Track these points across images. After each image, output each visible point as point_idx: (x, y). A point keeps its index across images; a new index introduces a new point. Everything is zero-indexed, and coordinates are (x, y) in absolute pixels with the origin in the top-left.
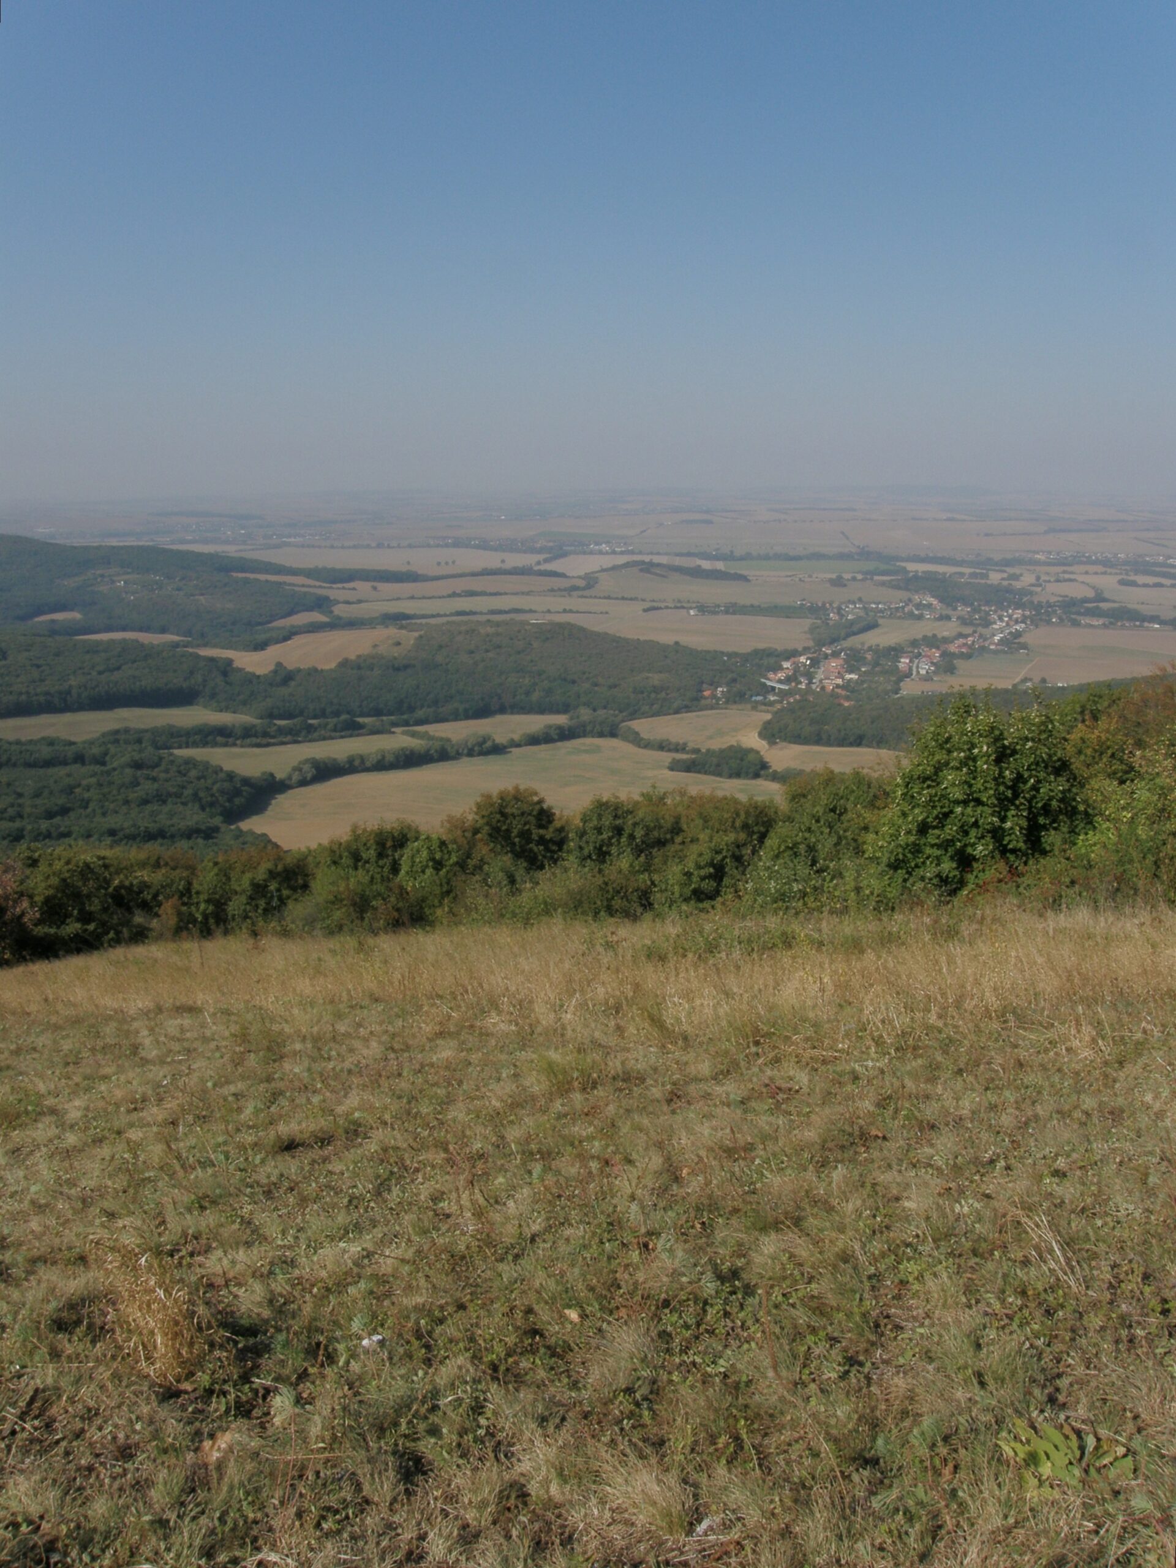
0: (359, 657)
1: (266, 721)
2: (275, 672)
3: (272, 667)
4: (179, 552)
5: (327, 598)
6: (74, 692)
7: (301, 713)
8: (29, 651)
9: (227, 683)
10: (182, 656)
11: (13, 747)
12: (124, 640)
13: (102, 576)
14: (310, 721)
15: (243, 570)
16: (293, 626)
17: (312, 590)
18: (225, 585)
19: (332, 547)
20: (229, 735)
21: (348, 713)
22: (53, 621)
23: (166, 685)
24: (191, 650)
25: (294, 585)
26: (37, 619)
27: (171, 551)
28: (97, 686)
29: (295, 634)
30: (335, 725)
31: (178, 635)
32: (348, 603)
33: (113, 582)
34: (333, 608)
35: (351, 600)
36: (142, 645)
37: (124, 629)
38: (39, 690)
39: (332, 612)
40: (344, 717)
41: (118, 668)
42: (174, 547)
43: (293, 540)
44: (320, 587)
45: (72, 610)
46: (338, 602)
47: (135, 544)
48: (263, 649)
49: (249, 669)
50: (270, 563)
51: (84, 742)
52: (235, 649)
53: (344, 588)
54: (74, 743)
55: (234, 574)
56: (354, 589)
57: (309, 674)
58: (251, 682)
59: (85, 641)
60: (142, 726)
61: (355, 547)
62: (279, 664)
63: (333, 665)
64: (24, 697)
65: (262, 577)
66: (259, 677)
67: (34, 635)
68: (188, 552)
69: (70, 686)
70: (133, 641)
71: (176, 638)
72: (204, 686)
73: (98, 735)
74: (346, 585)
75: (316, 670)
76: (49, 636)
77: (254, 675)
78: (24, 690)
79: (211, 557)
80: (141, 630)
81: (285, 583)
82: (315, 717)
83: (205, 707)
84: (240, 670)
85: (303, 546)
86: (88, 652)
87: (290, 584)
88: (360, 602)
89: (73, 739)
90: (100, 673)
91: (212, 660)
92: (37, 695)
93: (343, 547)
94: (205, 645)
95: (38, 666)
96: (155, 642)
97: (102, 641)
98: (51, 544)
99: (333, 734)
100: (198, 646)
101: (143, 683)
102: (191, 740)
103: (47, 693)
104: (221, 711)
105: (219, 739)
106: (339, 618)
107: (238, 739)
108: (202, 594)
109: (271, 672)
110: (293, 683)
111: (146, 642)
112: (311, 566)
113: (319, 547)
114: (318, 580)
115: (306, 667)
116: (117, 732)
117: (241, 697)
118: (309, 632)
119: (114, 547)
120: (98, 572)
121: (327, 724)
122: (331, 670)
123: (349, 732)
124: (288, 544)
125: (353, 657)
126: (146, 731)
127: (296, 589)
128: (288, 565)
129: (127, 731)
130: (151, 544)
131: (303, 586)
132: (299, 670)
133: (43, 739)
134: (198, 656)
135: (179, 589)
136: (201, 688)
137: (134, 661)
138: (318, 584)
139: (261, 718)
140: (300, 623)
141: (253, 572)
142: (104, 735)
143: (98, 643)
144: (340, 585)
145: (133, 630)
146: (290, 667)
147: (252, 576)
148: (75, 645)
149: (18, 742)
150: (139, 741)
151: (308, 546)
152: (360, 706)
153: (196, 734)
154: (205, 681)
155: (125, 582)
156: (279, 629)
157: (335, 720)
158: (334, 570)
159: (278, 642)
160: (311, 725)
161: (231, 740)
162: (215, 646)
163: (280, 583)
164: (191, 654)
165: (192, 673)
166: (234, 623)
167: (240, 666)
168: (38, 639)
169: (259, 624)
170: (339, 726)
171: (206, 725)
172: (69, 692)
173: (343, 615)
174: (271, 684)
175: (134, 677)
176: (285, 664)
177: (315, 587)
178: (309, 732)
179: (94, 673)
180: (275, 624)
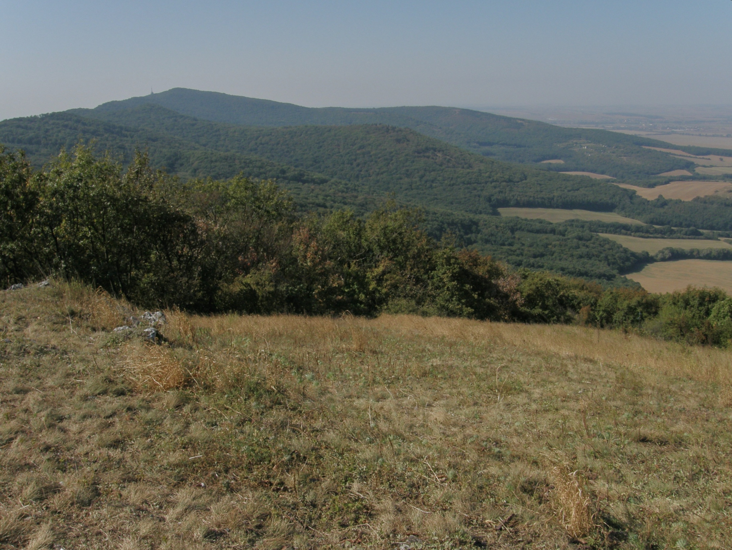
0: (706, 196)
1: (649, 225)
2: (658, 200)
3: (656, 197)
4: (616, 133)
5: (693, 163)
6: (555, 199)
7: (669, 223)
8: (537, 177)
9: (631, 202)
10: (611, 187)
11: (524, 222)
12: (583, 176)
13: (576, 143)
14: (673, 228)
15: (648, 145)
16: (671, 177)
17: (685, 158)
18: (638, 152)
19: (700, 135)
20: (628, 230)
21: (695, 226)
22: (550, 164)
23: (600, 200)
24: (615, 184)
25: (675, 155)
26: (542, 162)
28: (566, 197)
29: (672, 180)
30: (686, 232)
32: (704, 166)
33: (581, 146)
34: (695, 169)
35: (706, 165)
36: (591, 179)
37: (583, 170)
38: (539, 196)
39: (694, 171)
40: (692, 228)
41: (578, 190)
42: (614, 131)
43: (678, 130)
44: (690, 157)
45: (560, 159)
46: (698, 166)
48: (653, 187)
49: (644, 197)
50: (664, 142)
51: (556, 224)
52: (638, 186)
53: (703, 158)
54: (551, 224)
55: (644, 147)
56: (709, 159)
57: (676, 203)
58: (644, 204)
59: (564, 174)
60: (585, 220)
61: (713, 136)
62: (661, 196)
63: (690, 200)
64: (531, 199)
65: (658, 149)
66: (649, 201)
67: (541, 169)
68: (620, 134)
69: (554, 196)
70: (587, 176)
71: (609, 177)
72: (619, 203)
73: (563, 221)
74: (705, 157)
75: (680, 201)
76: (547, 171)
77: (646, 200)
78: (532, 195)
79: (632, 136)
80: (591, 171)
81: (670, 153)
82: (675, 226)
83: (618, 214)
84: (639, 197)
85: (683, 134)
86: (564, 180)
87: (673, 154)
88: (711, 166)
89: (551, 222)
90: (569, 191)
91: (625, 190)
92: (538, 198)
93: (706, 136)
94: (623, 182)
95: (540, 185)
96: (598, 178)
97: (572, 175)
98: (554, 126)
99: (684, 236)
100: (619, 182)
101: (589, 198)
102: (608, 229)
103: (543, 198)
104: (626, 217)
105: (623, 231)
106: (698, 174)
107: (632, 232)
108: (625, 156)
109: (656, 199)
110: (666, 207)
111: (593, 178)
113: (693, 135)
114: (689, 153)
115: (675, 199)
116: (573, 221)
117: (638, 211)
118: (679, 180)
119: (583, 129)
120: (575, 141)
121: (682, 230)
122: (689, 202)
123: (693, 237)
124: (675, 133)
125: (702, 196)
126: (587, 222)
127: (676, 157)
128: (673, 144)
129: (577, 221)
131: (680, 155)
132: (671, 200)
133: (537, 219)
134: (618, 188)
135: (613, 153)
137: (586, 187)
138: (689, 155)
139: (646, 223)
140: (676, 175)
141: (654, 146)
142: (566, 221)
143: (570, 176)
144: (701, 157)
145: (588, 171)
146: (666, 198)
147: (653, 148)
148: (559, 176)
149: (526, 220)
150: (583, 227)
151: (686, 134)
152: (702, 223)
154: (620, 200)
155: (587, 147)
156: (663, 177)
157: (687, 229)
159: (662, 184)
160: (673, 230)
161: (629, 232)
162: (628, 183)
163: (668, 153)
164: (615, 186)
165: (614, 196)
166: (639, 173)
167: (640, 195)
168: (542, 172)
169: (653, 174)
170: (688, 233)
171: (617, 223)
172: (553, 199)
173: (700, 173)
174: (655, 206)
175: (585, 195)
176: (664, 196)
177: (687, 156)
178: (671, 234)
179: (566, 191)
180: (662, 175)
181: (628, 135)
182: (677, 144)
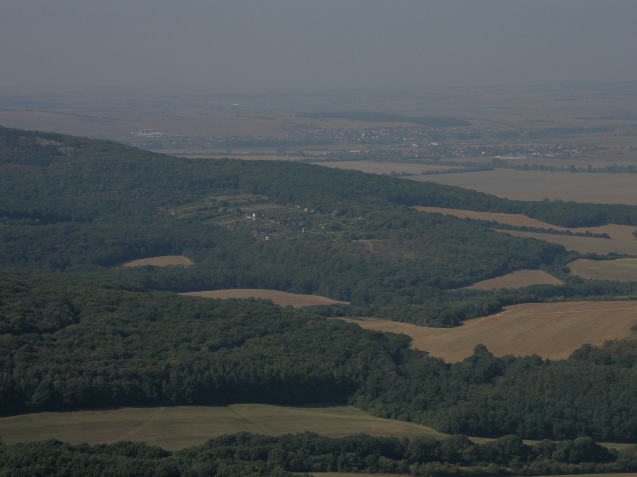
0: (609, 343)
1: (456, 437)
2: (474, 360)
3: (470, 353)
4: (339, 172)
5: (560, 249)
6: (173, 375)
7: (513, 427)
8: (112, 311)
9: (400, 373)
10: (336, 329)
11: (77, 455)
12: (252, 300)
13: (226, 204)
14: (526, 442)
15: (433, 204)
16: (505, 291)
17: (537, 236)
18: (405, 224)
19: (573, 169)
20: (399, 456)
21: (589, 433)
22: (150, 268)
23: (309, 371)
24: (348, 320)
25: (509, 227)
26: (126, 265)
27: (328, 170)
28: (208, 368)
29: (510, 302)
30: (567, 452)
31: (330, 296)
32: (593, 257)
33: (241, 214)
34: (569, 265)
35: (599, 254)
36: (277, 310)
37: (252, 285)
38: (121, 371)
39: (567, 271)
40: (579, 440)
41: (240, 343)
42: (333, 165)
43: (510, 157)
44: (550, 231)
45: (179, 253)
46: (578, 256)
47: (274, 158)
48: (457, 324)
49: (433, 354)
50: (475, 193)
51: (182, 453)
52: (415, 322)
53: (588, 234)
54: (166, 454)
55: (420, 209)
56: (605, 236)
57: (528, 367)
58: (436, 374)
59: (194, 300)
60: (270, 433)
61: (610, 170)
62: (481, 349)
63: (565, 355)
64: (99, 380)
65: (462, 214)
66: (449, 366)
67: (122, 288)
68: (352, 173)
69: (168, 366)
70: (264, 302)
71: (328, 301)
72: (365, 376)
73: (202, 442)
74: (594, 230)
75: (539, 361)
76: (144, 290)
77: (441, 362)
78: (100, 370)
79: (383, 179)
80: (276, 287)
81: (495, 223)
82: (534, 436)
83: (365, 409)
84: (420, 354)
85: (526, 168)
86: (198, 316)
87: (503, 226)
88: (614, 256)
89: (166, 448)
90: (213, 349)
91: (379, 336)
92: (119, 377)
93: (590, 170)
94: (370, 314)
95: (124, 335)
96: (297, 306)
97: (219, 300)
98: (155, 155)
99: (563, 466)
100: (360, 314)
101: (275, 367)
102: (341, 459)
103: (135, 376)
104: (388, 416)
105: (383, 460)
106: (580, 281)
107: (411, 462)
108: (370, 237)
109: (468, 360)
110: (501, 380)
111: (283, 305)
112: (539, 199)
113: (552, 169)
114: (547, 220)
115: (523, 355)
116: (231, 440)
117: (421, 396)
118: (530, 301)
119: (244, 163)
120: (221, 198)
121: (554, 448)
122: (563, 362)
123: (589, 465)
124: (505, 165)
125: (598, 343)
126: (275, 441)
127: (512, 233)
128: (501, 196)
129: (246, 438)
130: (299, 159)
131: (524, 229)
132: (512, 360)
133: (122, 444)
134: (357, 330)
135: (335, 229)
136: (361, 378)
137: (263, 334)
138: (547, 226)
139: (450, 431)
140: (517, 287)
141: (448, 206)
142: (211, 443)
143: (214, 303)
144: (583, 230)
145: (267, 287)
146: (498, 354)
147: (445, 211)
148: (180, 305)
149: (84, 449)
150: (263, 456)
151: (535, 168)
152: (609, 424)
153: (348, 450)
154: (367, 368)
155: (258, 215)
156: (483, 293)
157: (566, 442)
158: (573, 205)
159: (481, 313)
160: (528, 449)
161: (401, 463)
162: (385, 316)
163: (488, 224)
164: (348, 326)
165: (348, 355)
166: (414, 283)
167: (421, 349)
168: (127, 294)
169: (453, 285)
170: (573, 454)
171: (364, 436)
172: (166, 376)
173: (586, 277)
174: (467, 380)
175: (263, 357)
176: (490, 349)
177: (543, 231)
178: (523, 460)
179: (204, 349)
180: (477, 286)
181: (371, 176)
182: (511, 198)
